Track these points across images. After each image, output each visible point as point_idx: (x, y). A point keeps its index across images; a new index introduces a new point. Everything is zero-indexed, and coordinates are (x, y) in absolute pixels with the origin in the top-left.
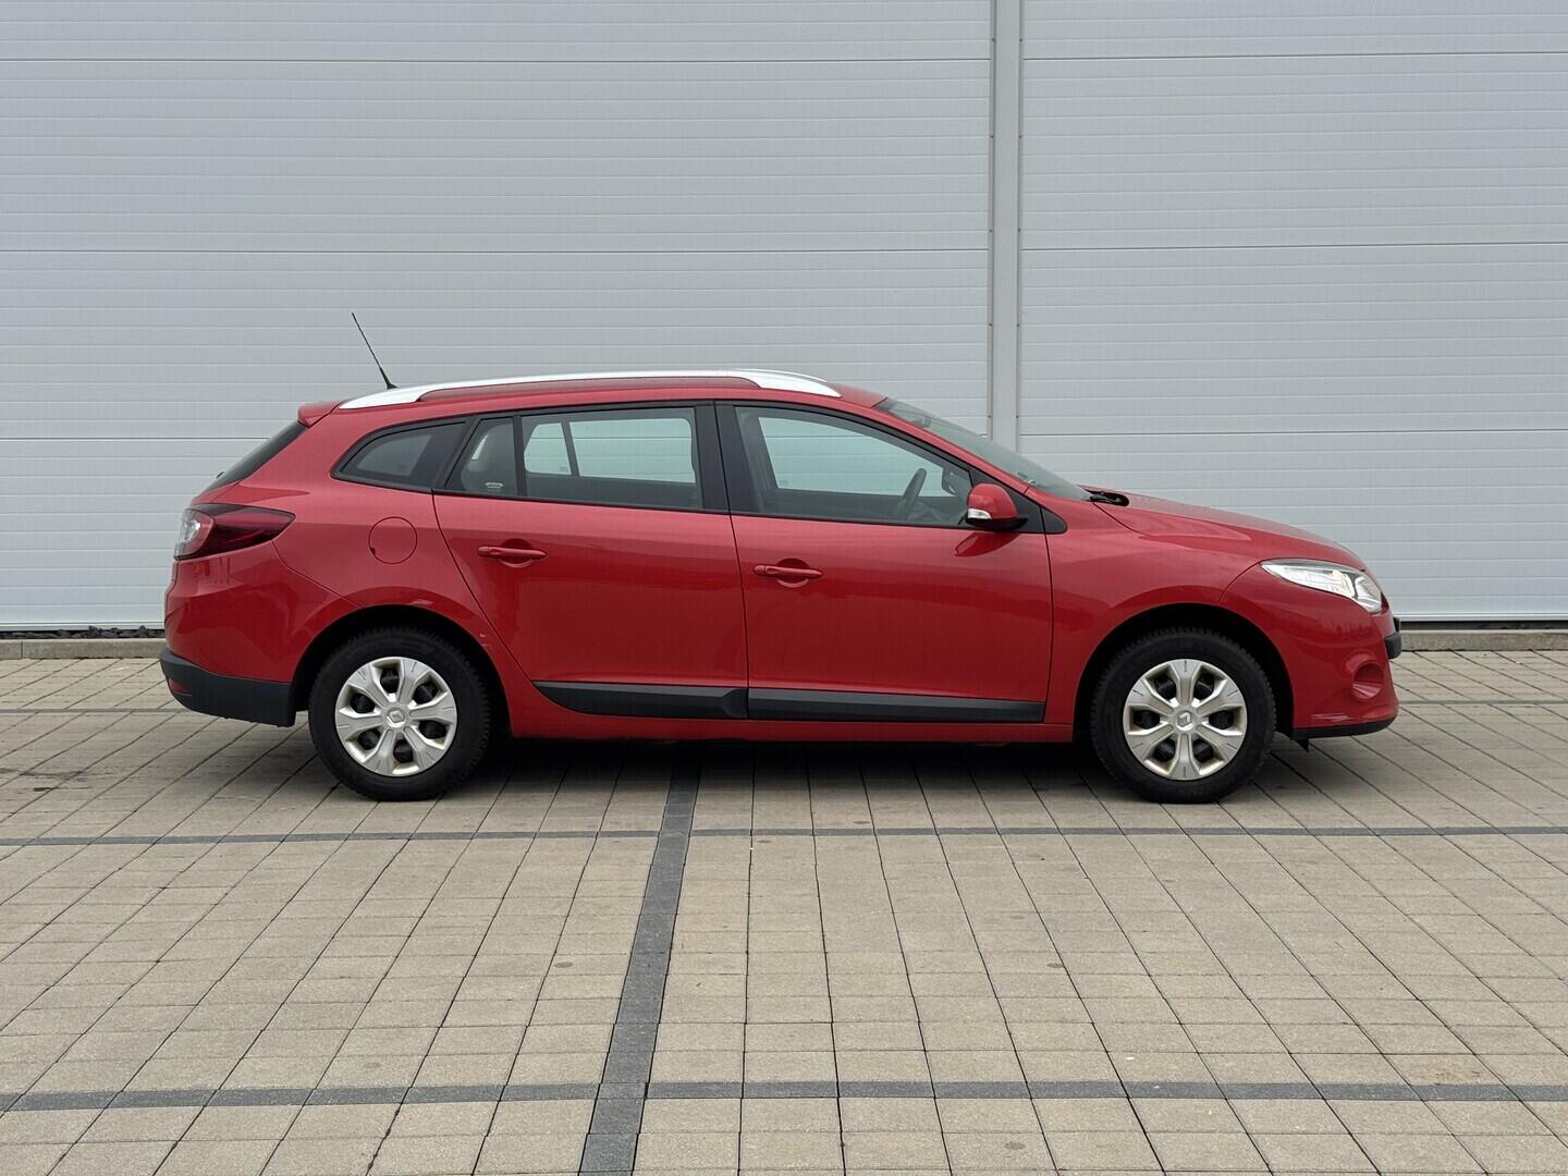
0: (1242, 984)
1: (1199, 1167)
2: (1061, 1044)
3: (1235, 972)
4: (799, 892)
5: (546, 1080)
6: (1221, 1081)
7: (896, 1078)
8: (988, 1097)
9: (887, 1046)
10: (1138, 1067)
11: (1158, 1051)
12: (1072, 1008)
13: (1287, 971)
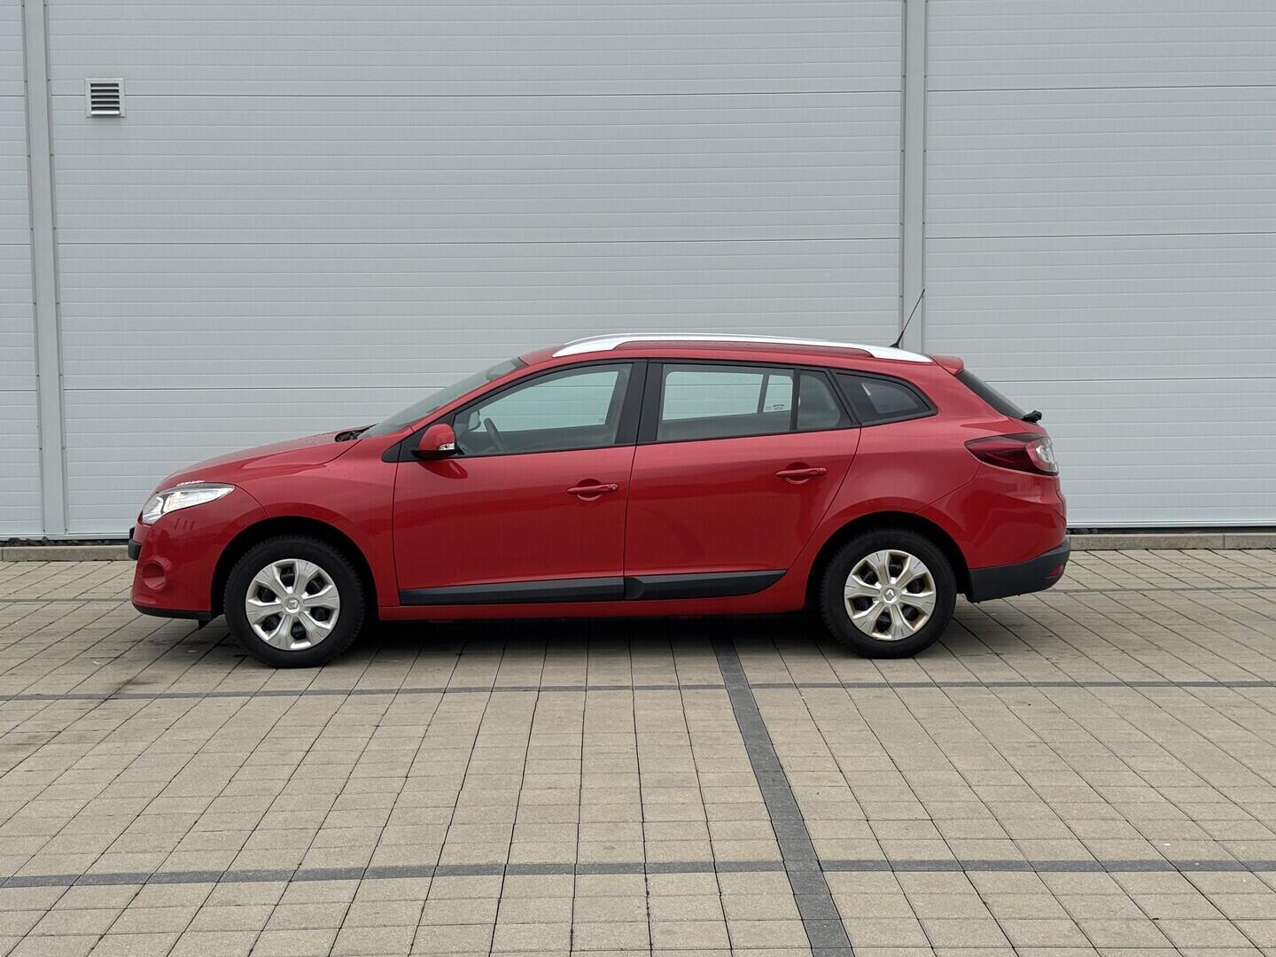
0: (1226, 793)
1: (1254, 916)
2: (1111, 835)
3: (1216, 785)
4: (856, 728)
5: (741, 859)
6: (1242, 860)
7: (999, 858)
8: (1075, 871)
9: (982, 836)
10: (1176, 850)
11: (1184, 839)
12: (1105, 810)
13: (1255, 784)
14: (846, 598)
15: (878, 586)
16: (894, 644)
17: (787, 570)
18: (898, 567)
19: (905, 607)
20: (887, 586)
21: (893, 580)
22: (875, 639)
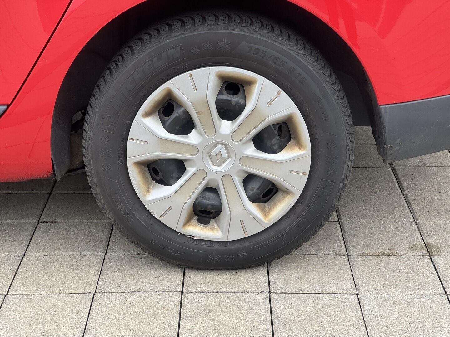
14: (130, 162)
15: (193, 138)
16: (229, 247)
17: (9, 106)
18: (235, 99)
19: (249, 179)
20: (212, 139)
21: (226, 126)
22: (191, 239)
